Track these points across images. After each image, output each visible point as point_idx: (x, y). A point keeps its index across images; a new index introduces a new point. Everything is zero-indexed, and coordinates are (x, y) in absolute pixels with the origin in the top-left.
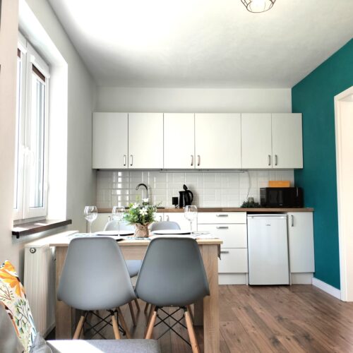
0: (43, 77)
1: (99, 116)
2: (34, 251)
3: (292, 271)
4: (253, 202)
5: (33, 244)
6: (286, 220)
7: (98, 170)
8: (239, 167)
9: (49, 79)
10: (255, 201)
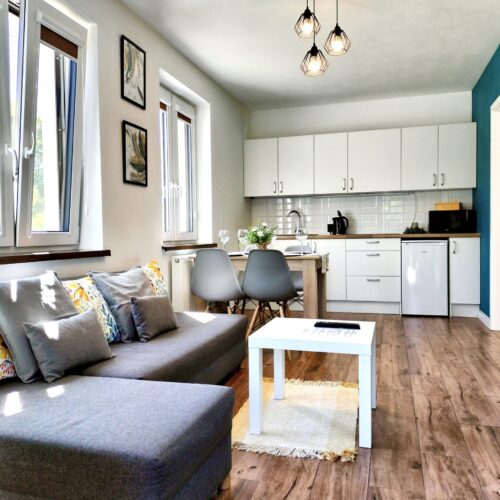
0: (188, 120)
1: (251, 144)
2: (178, 261)
3: (452, 302)
4: (417, 228)
5: (178, 257)
6: (446, 247)
7: (252, 198)
8: (399, 189)
9: (195, 120)
10: (420, 227)
